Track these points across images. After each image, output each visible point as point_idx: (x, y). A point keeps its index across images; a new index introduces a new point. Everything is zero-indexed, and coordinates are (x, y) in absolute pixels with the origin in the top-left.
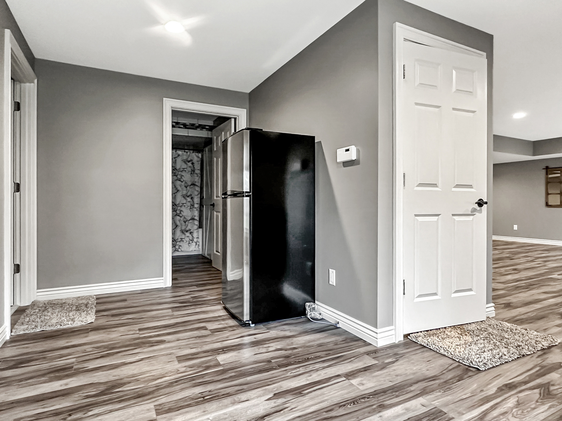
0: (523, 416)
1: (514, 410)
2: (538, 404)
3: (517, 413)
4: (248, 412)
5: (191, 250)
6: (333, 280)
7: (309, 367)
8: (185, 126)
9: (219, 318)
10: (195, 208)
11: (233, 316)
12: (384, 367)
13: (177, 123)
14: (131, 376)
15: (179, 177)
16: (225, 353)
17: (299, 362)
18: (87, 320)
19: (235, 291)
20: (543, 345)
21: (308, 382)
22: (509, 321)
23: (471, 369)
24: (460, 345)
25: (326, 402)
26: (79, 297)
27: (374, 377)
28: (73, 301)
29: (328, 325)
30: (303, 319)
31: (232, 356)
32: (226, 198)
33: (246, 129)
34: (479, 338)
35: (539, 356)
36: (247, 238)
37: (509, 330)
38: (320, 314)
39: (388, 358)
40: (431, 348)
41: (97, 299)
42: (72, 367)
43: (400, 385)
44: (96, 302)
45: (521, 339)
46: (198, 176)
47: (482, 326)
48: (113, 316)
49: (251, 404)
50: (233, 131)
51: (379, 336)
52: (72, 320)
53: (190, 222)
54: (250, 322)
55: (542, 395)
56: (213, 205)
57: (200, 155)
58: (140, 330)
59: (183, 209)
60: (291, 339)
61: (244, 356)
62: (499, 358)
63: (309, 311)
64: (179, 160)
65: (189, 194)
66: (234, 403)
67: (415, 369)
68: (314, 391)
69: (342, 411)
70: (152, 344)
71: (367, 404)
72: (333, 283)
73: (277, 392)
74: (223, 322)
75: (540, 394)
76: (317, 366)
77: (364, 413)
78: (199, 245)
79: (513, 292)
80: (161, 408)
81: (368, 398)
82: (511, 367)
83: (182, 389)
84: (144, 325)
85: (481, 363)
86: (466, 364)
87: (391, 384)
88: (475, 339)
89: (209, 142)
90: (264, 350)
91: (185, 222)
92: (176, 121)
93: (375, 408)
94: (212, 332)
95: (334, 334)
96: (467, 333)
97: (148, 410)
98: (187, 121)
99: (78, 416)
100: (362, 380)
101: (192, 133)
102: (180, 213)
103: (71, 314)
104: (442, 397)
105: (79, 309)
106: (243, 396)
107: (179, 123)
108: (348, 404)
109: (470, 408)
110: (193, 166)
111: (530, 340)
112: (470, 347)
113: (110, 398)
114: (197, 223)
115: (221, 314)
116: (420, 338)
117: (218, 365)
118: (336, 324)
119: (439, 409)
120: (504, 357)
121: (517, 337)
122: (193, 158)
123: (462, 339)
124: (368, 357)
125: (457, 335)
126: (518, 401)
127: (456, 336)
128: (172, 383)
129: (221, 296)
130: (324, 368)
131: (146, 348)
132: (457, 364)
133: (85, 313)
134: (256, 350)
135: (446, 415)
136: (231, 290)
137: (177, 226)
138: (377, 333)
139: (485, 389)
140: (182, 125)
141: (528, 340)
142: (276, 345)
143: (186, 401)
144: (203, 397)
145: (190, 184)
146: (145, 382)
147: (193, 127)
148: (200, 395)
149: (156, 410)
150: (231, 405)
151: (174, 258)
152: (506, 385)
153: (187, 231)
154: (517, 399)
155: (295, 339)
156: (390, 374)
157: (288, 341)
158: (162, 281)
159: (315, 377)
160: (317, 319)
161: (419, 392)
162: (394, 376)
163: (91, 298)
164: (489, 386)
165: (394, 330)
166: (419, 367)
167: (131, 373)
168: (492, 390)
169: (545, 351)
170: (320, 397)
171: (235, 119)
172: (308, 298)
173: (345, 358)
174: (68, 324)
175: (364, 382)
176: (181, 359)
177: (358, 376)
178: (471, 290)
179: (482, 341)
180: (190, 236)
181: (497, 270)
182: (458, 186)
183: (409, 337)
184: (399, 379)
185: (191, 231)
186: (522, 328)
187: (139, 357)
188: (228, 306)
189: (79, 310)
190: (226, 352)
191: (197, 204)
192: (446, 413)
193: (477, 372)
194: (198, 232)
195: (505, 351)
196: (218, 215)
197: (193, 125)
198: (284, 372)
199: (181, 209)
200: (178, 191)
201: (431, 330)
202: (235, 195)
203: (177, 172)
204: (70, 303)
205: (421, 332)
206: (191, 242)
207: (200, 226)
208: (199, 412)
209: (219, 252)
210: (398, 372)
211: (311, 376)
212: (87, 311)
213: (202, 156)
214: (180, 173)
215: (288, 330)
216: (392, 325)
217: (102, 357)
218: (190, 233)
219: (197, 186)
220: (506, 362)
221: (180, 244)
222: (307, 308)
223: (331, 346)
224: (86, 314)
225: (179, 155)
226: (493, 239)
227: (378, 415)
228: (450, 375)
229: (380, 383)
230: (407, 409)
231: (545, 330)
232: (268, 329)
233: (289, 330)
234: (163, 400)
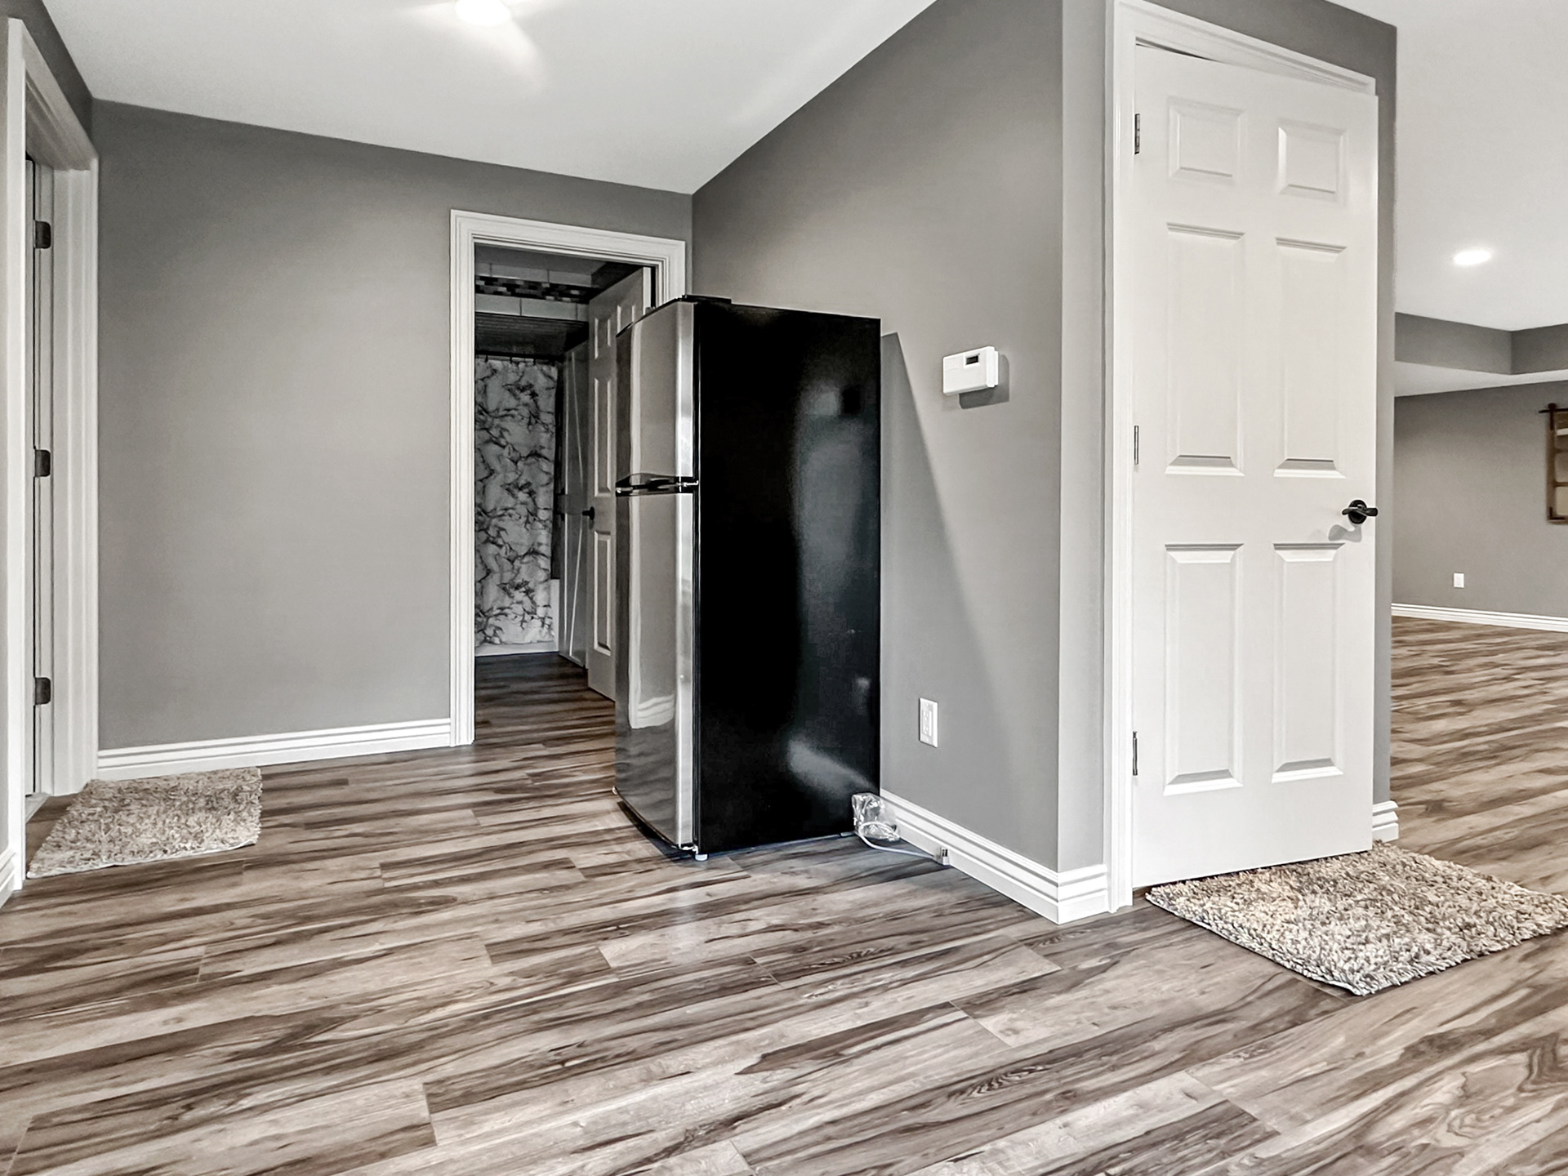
0: (1478, 1132)
1: (1453, 1113)
2: (1523, 1095)
3: (1462, 1120)
4: (688, 1107)
5: (528, 639)
6: (931, 731)
7: (863, 978)
8: (512, 289)
9: (607, 837)
10: (540, 521)
11: (646, 831)
12: (1075, 981)
13: (490, 281)
14: (358, 1000)
15: (495, 432)
16: (623, 936)
17: (834, 966)
18: (237, 838)
19: (651, 759)
20: (1539, 926)
21: (859, 1023)
22: (1438, 853)
23: (1328, 991)
24: (1296, 922)
25: (910, 1082)
26: (215, 773)
27: (1048, 1010)
28: (197, 782)
29: (917, 859)
30: (845, 840)
31: (642, 947)
32: (627, 494)
33: (684, 299)
34: (1350, 901)
35: (1526, 957)
36: (685, 607)
37: (1439, 879)
38: (894, 827)
39: (1088, 956)
40: (1214, 929)
41: (266, 777)
42: (196, 971)
43: (1122, 1036)
44: (261, 786)
45: (1475, 907)
46: (547, 430)
47: (1362, 868)
48: (310, 825)
49: (696, 1084)
50: (647, 303)
51: (1062, 893)
52: (196, 837)
53: (525, 560)
54: (696, 849)
55: (1536, 1069)
56: (591, 513)
57: (554, 372)
58: (385, 867)
59: (506, 523)
60: (810, 898)
61: (680, 945)
62: (1411, 962)
63: (862, 818)
64: (494, 385)
65: (522, 482)
66: (648, 1080)
67: (1165, 987)
68: (877, 1048)
69: (953, 1108)
70: (419, 908)
71: (1029, 1089)
72: (931, 738)
73: (770, 1051)
74: (617, 848)
75: (1530, 1067)
76: (886, 976)
77: (1022, 1114)
78: (549, 626)
79: (1451, 770)
80: (443, 1090)
81: (1031, 1071)
82: (1446, 986)
83: (503, 1039)
84: (394, 855)
85: (1358, 976)
86: (1315, 977)
87: (1097, 1032)
88: (1341, 905)
89: (579, 333)
90: (734, 930)
91: (512, 561)
92: (487, 275)
93: (1050, 1102)
94: (586, 876)
95: (936, 886)
96: (1316, 887)
97: (407, 1096)
98: (519, 275)
99: (212, 1109)
100: (1011, 1020)
101: (534, 309)
102: (499, 536)
103: (192, 821)
104: (1244, 1073)
105: (215, 805)
106: (674, 1061)
107: (496, 279)
108: (974, 1087)
109: (1323, 1104)
110: (536, 402)
111: (1500, 910)
112: (1324, 928)
113: (299, 1060)
114: (544, 563)
115: (613, 826)
116: (1182, 899)
117: (605, 970)
118: (939, 857)
119: (1233, 1107)
120: (1424, 958)
121: (1462, 900)
122: (536, 379)
123: (1301, 903)
124: (1031, 951)
125: (1287, 892)
126: (1464, 1087)
127: (1286, 894)
128: (472, 1020)
129: (613, 773)
130: (905, 982)
131: (402, 920)
132: (1290, 976)
133: (232, 816)
134: (711, 927)
135: (1256, 1124)
136: (641, 755)
137: (489, 572)
138: (1056, 885)
139: (1367, 1051)
140: (504, 285)
141: (1494, 910)
142: (768, 915)
143: (511, 1073)
144: (562, 1063)
145: (525, 452)
146: (398, 1015)
147: (534, 290)
148: (552, 1056)
149: (429, 1096)
150: (637, 1086)
151: (480, 663)
152: (1430, 1040)
153: (517, 587)
154: (1463, 1080)
155: (821, 899)
156: (1093, 1003)
157: (804, 903)
158: (446, 729)
159: (880, 1009)
160: (884, 843)
161: (1177, 1056)
162: (1107, 1010)
163: (248, 777)
164: (1382, 1042)
165: (1105, 877)
166: (1177, 984)
167: (357, 989)
168: (1389, 1053)
169: (1545, 942)
170: (893, 1067)
171: (654, 269)
172: (861, 781)
173: (967, 955)
174: (185, 848)
175: (1019, 1025)
176: (501, 951)
177: (1003, 1007)
178: (1327, 762)
179: (1361, 911)
180: (526, 599)
181: (1405, 704)
182: (1292, 463)
183: (1149, 897)
184: (1122, 1019)
185: (531, 585)
186: (1475, 875)
187: (382, 944)
188: (632, 801)
189: (213, 808)
190: (627, 932)
191: (545, 509)
192: (1255, 1120)
193: (1346, 1000)
194: (548, 589)
195: (1426, 939)
196: (604, 543)
197: (534, 285)
198: (792, 994)
199: (501, 524)
200: (492, 472)
201: (1212, 877)
202: (652, 486)
203: (490, 419)
204: (191, 788)
205: (1184, 882)
206: (527, 617)
207: (555, 573)
208: (548, 1104)
209: (606, 648)
210: (1118, 998)
211: (867, 1004)
212: (236, 813)
213: (560, 372)
214: (497, 421)
215: (802, 871)
216: (1101, 862)
217: (278, 943)
218: (527, 592)
219: (546, 458)
220: (1432, 973)
221: (498, 623)
222: (857, 809)
223: (924, 919)
224: (235, 820)
225: (494, 371)
226: (1394, 614)
227: (1060, 1121)
228: (1267, 1010)
229: (1067, 1029)
230: (1143, 1106)
231: (1545, 880)
232: (745, 868)
233: (806, 872)
234: (449, 1068)
